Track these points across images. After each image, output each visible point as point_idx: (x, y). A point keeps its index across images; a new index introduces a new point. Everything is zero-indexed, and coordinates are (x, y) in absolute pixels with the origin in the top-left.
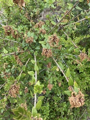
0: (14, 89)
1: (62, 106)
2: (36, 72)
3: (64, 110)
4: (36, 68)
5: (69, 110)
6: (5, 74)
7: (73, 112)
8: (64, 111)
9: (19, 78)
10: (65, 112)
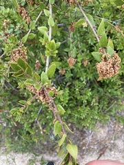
0: (17, 55)
1: (85, 94)
2: (50, 29)
3: (87, 98)
4: (51, 22)
5: (94, 100)
6: (6, 35)
7: (99, 103)
8: (87, 100)
9: (26, 40)
10: (89, 102)
